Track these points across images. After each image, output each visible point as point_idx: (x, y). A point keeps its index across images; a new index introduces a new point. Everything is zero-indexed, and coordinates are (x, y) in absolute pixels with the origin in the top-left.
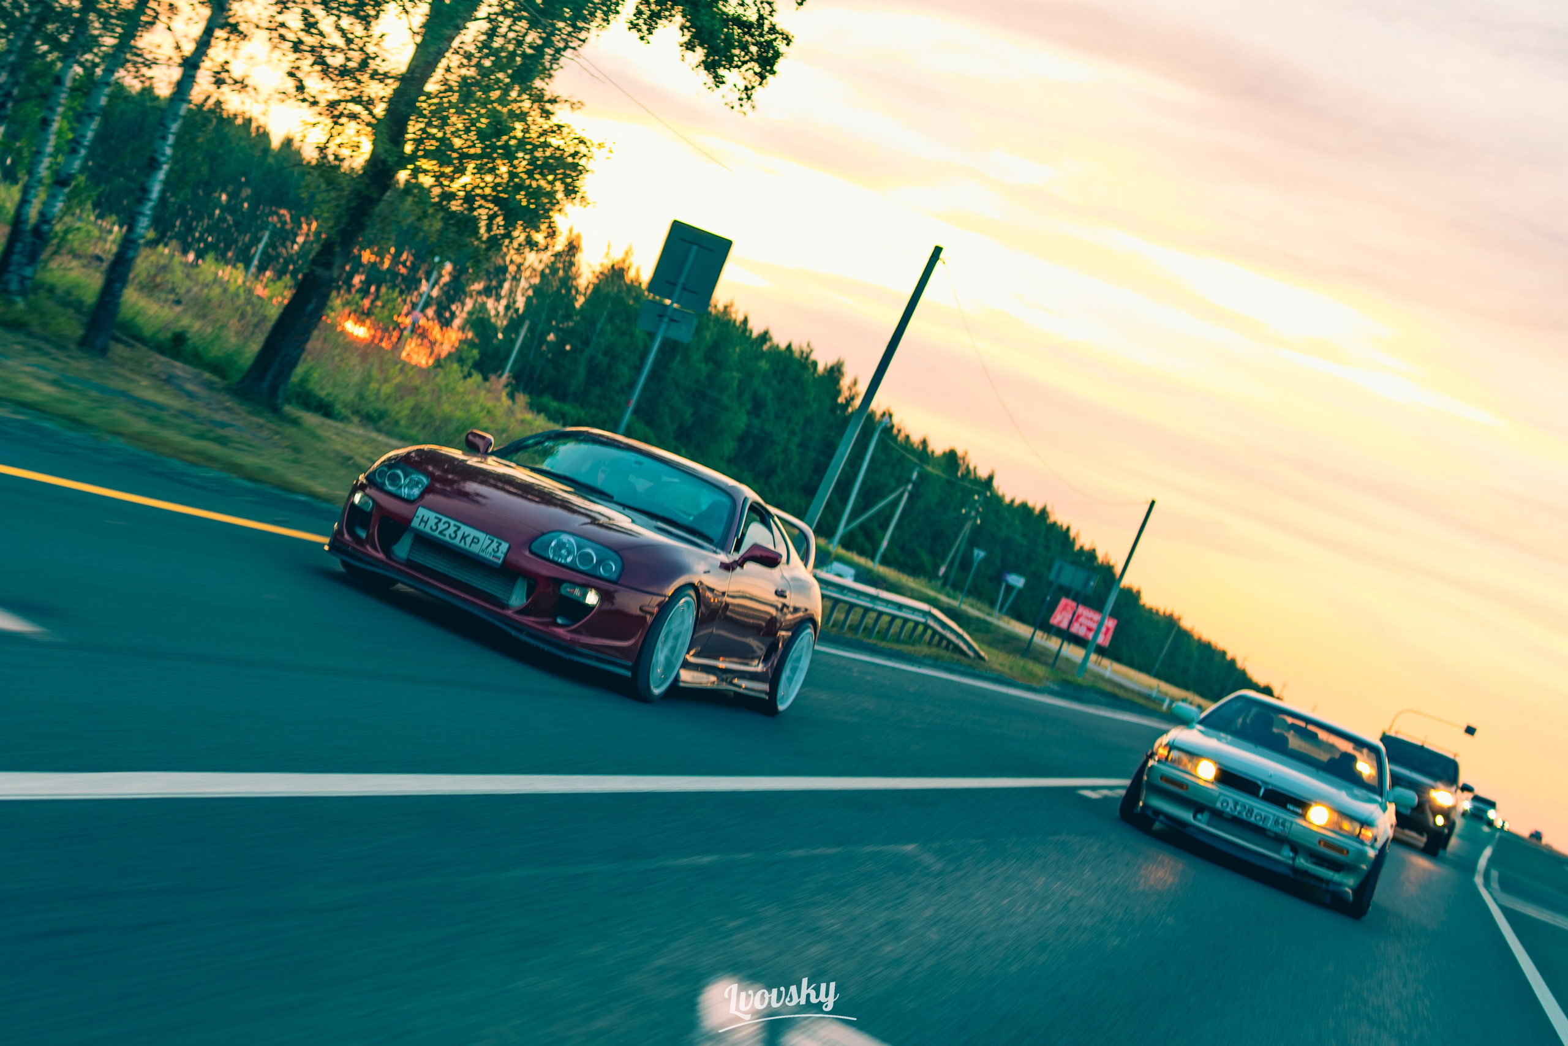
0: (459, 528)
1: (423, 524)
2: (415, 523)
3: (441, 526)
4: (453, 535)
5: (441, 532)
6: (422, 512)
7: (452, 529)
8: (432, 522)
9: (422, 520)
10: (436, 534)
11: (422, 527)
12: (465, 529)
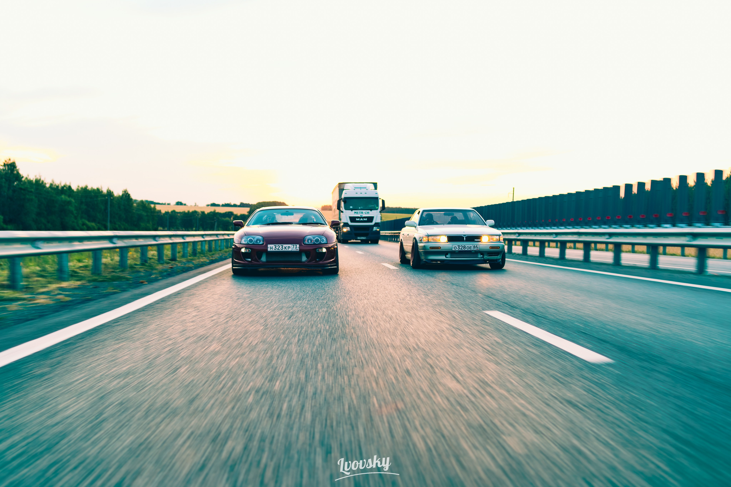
0: (283, 246)
1: (271, 249)
2: (269, 250)
3: (277, 247)
4: (282, 248)
5: (278, 249)
6: (269, 246)
7: (281, 247)
8: (274, 247)
9: (271, 248)
10: (277, 250)
11: (271, 250)
12: (284, 245)
